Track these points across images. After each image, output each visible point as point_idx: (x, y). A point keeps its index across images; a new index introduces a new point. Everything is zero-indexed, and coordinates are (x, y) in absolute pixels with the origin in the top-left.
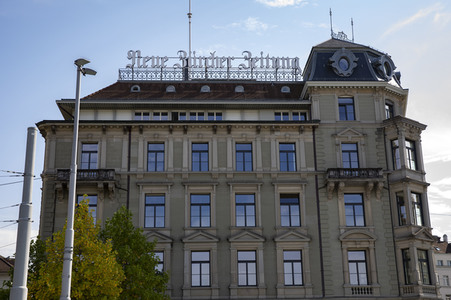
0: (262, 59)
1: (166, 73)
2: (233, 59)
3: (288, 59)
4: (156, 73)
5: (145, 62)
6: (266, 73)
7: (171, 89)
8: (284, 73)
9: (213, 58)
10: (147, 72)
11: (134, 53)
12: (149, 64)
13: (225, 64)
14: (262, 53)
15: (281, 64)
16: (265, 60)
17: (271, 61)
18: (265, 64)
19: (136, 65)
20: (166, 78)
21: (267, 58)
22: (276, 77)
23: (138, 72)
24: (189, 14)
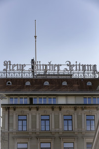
0: (76, 65)
1: (24, 73)
2: (61, 65)
3: (90, 65)
4: (19, 73)
5: (13, 67)
6: (78, 73)
7: (28, 83)
8: (88, 74)
9: (50, 65)
10: (14, 73)
11: (7, 62)
12: (15, 68)
13: (56, 68)
14: (76, 62)
15: (87, 68)
19: (8, 69)
20: (25, 76)
21: (79, 65)
22: (84, 75)
23: (9, 73)
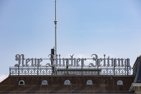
0: (105, 59)
1: (41, 70)
2: (85, 59)
3: (122, 60)
4: (34, 70)
5: (27, 62)
6: (107, 69)
7: (45, 83)
8: (119, 70)
9: (72, 59)
10: (28, 69)
11: (20, 56)
14: (105, 55)
15: (117, 63)
16: (106, 61)
17: (110, 61)
18: (107, 63)
19: (21, 65)
20: (41, 73)
21: (108, 59)
22: (114, 72)
23: (22, 70)
24: (55, 22)
